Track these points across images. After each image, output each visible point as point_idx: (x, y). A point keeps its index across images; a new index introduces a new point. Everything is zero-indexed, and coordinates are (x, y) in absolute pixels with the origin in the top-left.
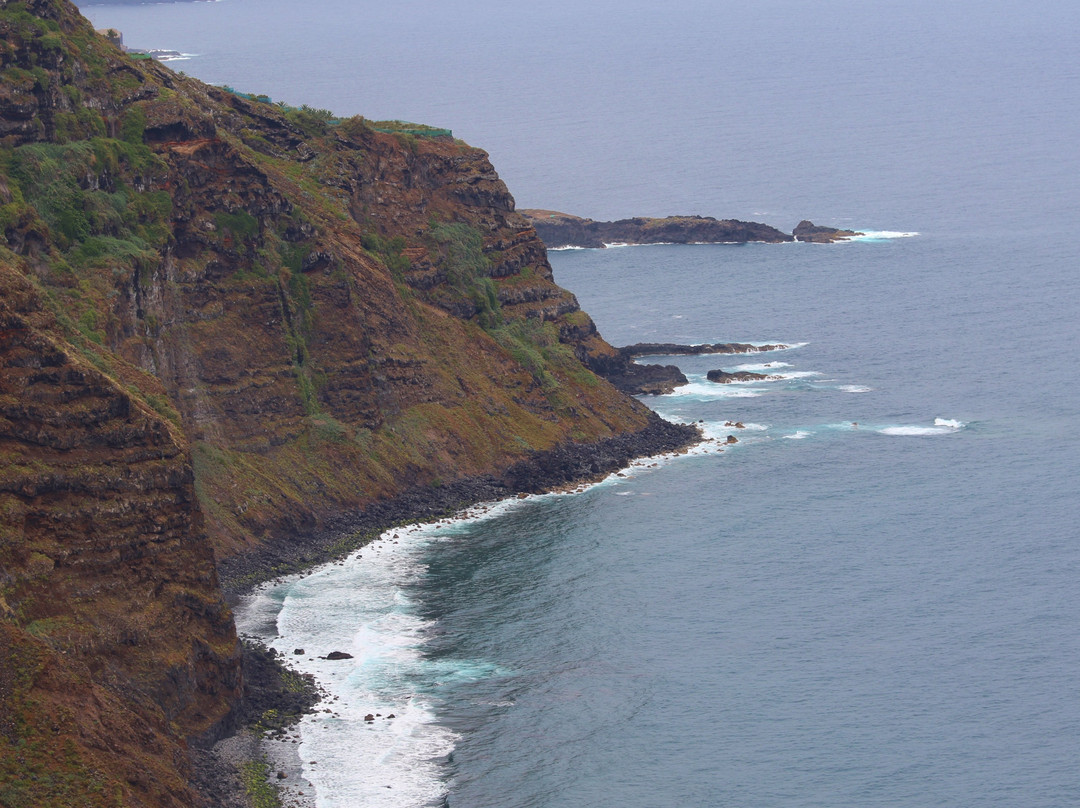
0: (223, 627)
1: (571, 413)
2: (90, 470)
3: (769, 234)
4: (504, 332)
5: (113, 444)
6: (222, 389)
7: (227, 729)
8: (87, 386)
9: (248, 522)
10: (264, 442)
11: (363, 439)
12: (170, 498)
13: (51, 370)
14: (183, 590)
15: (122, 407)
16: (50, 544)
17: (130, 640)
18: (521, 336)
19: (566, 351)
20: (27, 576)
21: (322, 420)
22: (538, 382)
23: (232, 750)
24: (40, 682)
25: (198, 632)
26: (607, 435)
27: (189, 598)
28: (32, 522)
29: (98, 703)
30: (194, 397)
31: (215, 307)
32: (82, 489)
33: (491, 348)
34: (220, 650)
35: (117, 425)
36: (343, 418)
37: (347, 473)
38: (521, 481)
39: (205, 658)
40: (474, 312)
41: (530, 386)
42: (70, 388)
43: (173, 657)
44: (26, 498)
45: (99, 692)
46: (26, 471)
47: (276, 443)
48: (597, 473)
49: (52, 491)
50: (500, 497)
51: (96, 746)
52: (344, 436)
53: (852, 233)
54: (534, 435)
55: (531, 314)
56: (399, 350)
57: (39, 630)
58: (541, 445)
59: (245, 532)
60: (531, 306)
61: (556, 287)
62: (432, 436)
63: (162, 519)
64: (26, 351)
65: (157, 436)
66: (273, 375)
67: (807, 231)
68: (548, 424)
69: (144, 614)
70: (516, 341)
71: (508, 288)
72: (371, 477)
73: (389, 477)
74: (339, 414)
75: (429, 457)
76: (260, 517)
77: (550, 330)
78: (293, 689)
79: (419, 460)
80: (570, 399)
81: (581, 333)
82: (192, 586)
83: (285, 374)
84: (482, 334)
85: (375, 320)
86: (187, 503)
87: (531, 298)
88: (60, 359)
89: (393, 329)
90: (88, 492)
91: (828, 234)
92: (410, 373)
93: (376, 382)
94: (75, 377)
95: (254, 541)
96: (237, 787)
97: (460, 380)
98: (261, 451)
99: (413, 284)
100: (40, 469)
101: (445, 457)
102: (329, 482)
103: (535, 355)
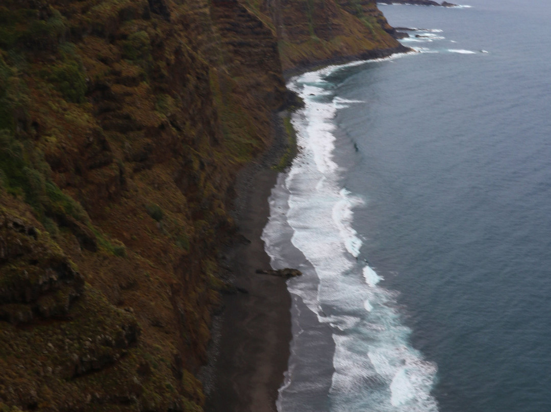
0: (283, 83)
1: (378, 41)
2: (251, 40)
3: (435, 4)
4: (363, 19)
5: (258, 34)
6: (289, 27)
7: (281, 109)
8: (252, 18)
9: (293, 61)
10: (298, 41)
11: (324, 43)
12: (271, 49)
13: (243, 14)
14: (272, 73)
15: (260, 25)
16: (240, 58)
17: (258, 84)
18: (367, 21)
19: (378, 25)
20: (233, 65)
21: (314, 37)
22: (371, 33)
23: (282, 114)
24: (234, 91)
25: (276, 84)
26: (387, 48)
27: (274, 75)
28: (236, 52)
29: (248, 98)
30: (281, 28)
31: (289, 6)
32: (249, 45)
33: (359, 23)
34: (281, 89)
35: (258, 29)
36: (320, 37)
37: (319, 51)
38: (364, 57)
39: (277, 91)
40: (356, 13)
41: (369, 34)
42: (248, 19)
43: (269, 90)
44: (234, 46)
45: (248, 95)
46: (235, 39)
47: (302, 42)
48: (383, 56)
49: (241, 44)
50: (357, 60)
51: (246, 108)
52: (319, 42)
53: (455, 5)
54: (368, 46)
55: (370, 15)
56: (336, 21)
57: (236, 80)
58: (369, 48)
59: (292, 63)
60: (371, 13)
61: (377, 9)
62: (342, 44)
63: (269, 54)
64: (237, 8)
65: (268, 33)
66: (302, 25)
67: (445, 4)
68: (372, 44)
69: (262, 78)
70: (366, 22)
71: (365, 8)
72: (325, 53)
73: (330, 53)
74: (318, 36)
75: (341, 49)
76: (296, 60)
77: (375, 20)
78: (299, 101)
79: (338, 50)
80: (379, 37)
81: (383, 22)
82: (275, 72)
83: (306, 25)
84: (357, 19)
85: (330, 13)
86: (275, 51)
87: (371, 11)
88: (245, 11)
89: (335, 16)
90: (251, 46)
91: (450, 5)
92: (338, 27)
93: (329, 29)
94: (249, 16)
95: (294, 66)
96: (282, 123)
97: (351, 30)
98: (298, 44)
99: (340, 5)
100: (238, 39)
101: (345, 50)
102: (315, 53)
103: (370, 25)
